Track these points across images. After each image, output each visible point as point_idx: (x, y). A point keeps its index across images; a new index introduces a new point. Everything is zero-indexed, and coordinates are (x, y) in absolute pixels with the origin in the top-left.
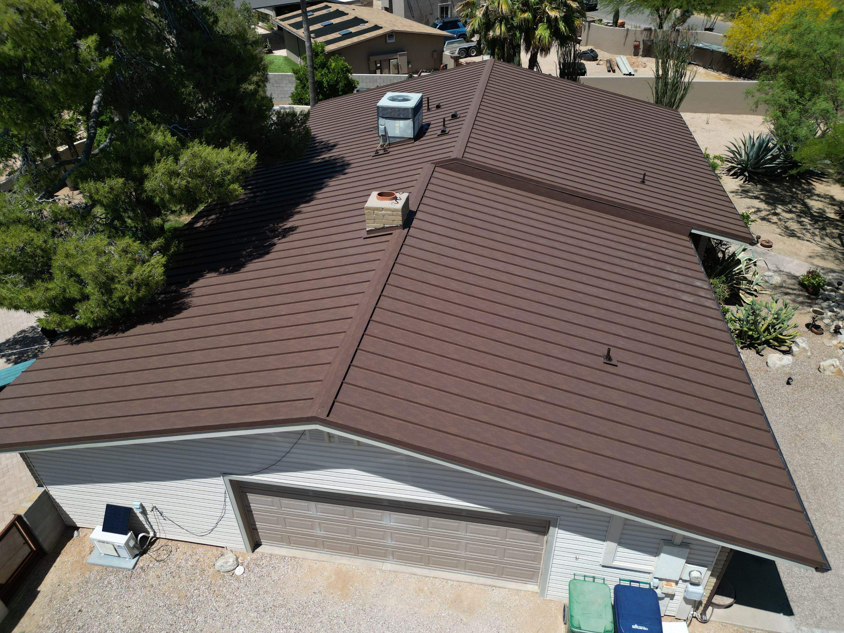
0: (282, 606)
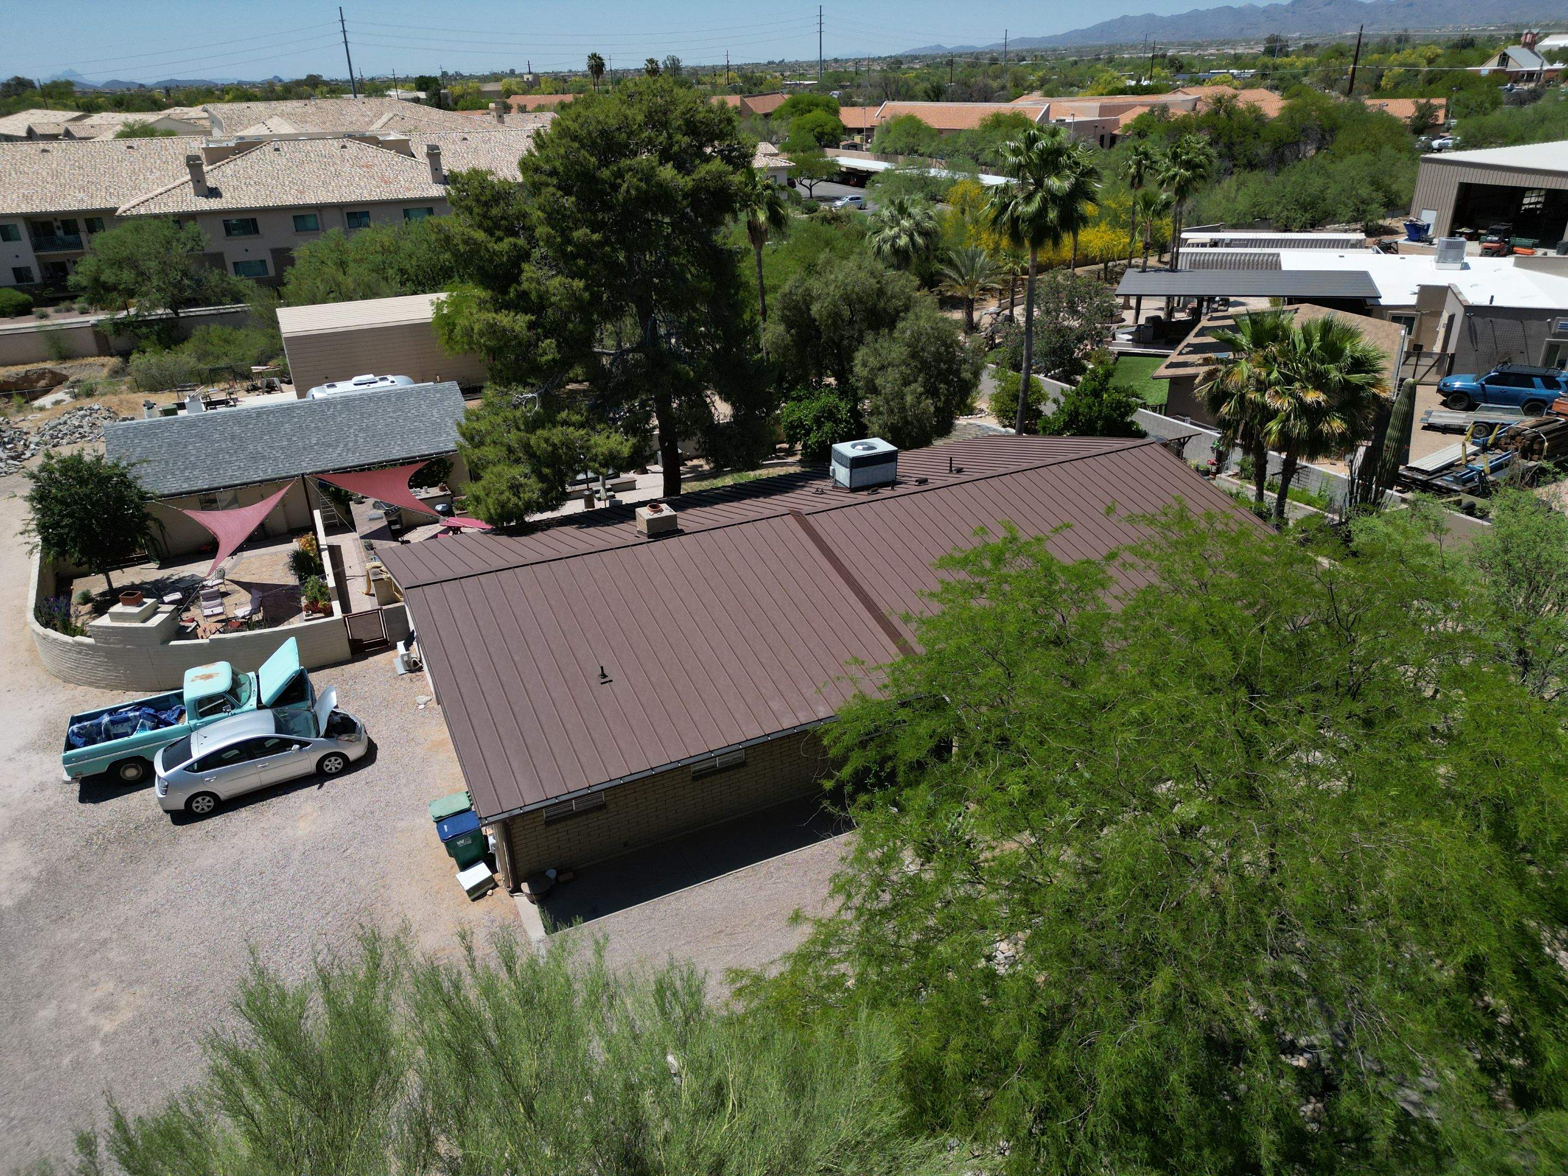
0: (408, 733)
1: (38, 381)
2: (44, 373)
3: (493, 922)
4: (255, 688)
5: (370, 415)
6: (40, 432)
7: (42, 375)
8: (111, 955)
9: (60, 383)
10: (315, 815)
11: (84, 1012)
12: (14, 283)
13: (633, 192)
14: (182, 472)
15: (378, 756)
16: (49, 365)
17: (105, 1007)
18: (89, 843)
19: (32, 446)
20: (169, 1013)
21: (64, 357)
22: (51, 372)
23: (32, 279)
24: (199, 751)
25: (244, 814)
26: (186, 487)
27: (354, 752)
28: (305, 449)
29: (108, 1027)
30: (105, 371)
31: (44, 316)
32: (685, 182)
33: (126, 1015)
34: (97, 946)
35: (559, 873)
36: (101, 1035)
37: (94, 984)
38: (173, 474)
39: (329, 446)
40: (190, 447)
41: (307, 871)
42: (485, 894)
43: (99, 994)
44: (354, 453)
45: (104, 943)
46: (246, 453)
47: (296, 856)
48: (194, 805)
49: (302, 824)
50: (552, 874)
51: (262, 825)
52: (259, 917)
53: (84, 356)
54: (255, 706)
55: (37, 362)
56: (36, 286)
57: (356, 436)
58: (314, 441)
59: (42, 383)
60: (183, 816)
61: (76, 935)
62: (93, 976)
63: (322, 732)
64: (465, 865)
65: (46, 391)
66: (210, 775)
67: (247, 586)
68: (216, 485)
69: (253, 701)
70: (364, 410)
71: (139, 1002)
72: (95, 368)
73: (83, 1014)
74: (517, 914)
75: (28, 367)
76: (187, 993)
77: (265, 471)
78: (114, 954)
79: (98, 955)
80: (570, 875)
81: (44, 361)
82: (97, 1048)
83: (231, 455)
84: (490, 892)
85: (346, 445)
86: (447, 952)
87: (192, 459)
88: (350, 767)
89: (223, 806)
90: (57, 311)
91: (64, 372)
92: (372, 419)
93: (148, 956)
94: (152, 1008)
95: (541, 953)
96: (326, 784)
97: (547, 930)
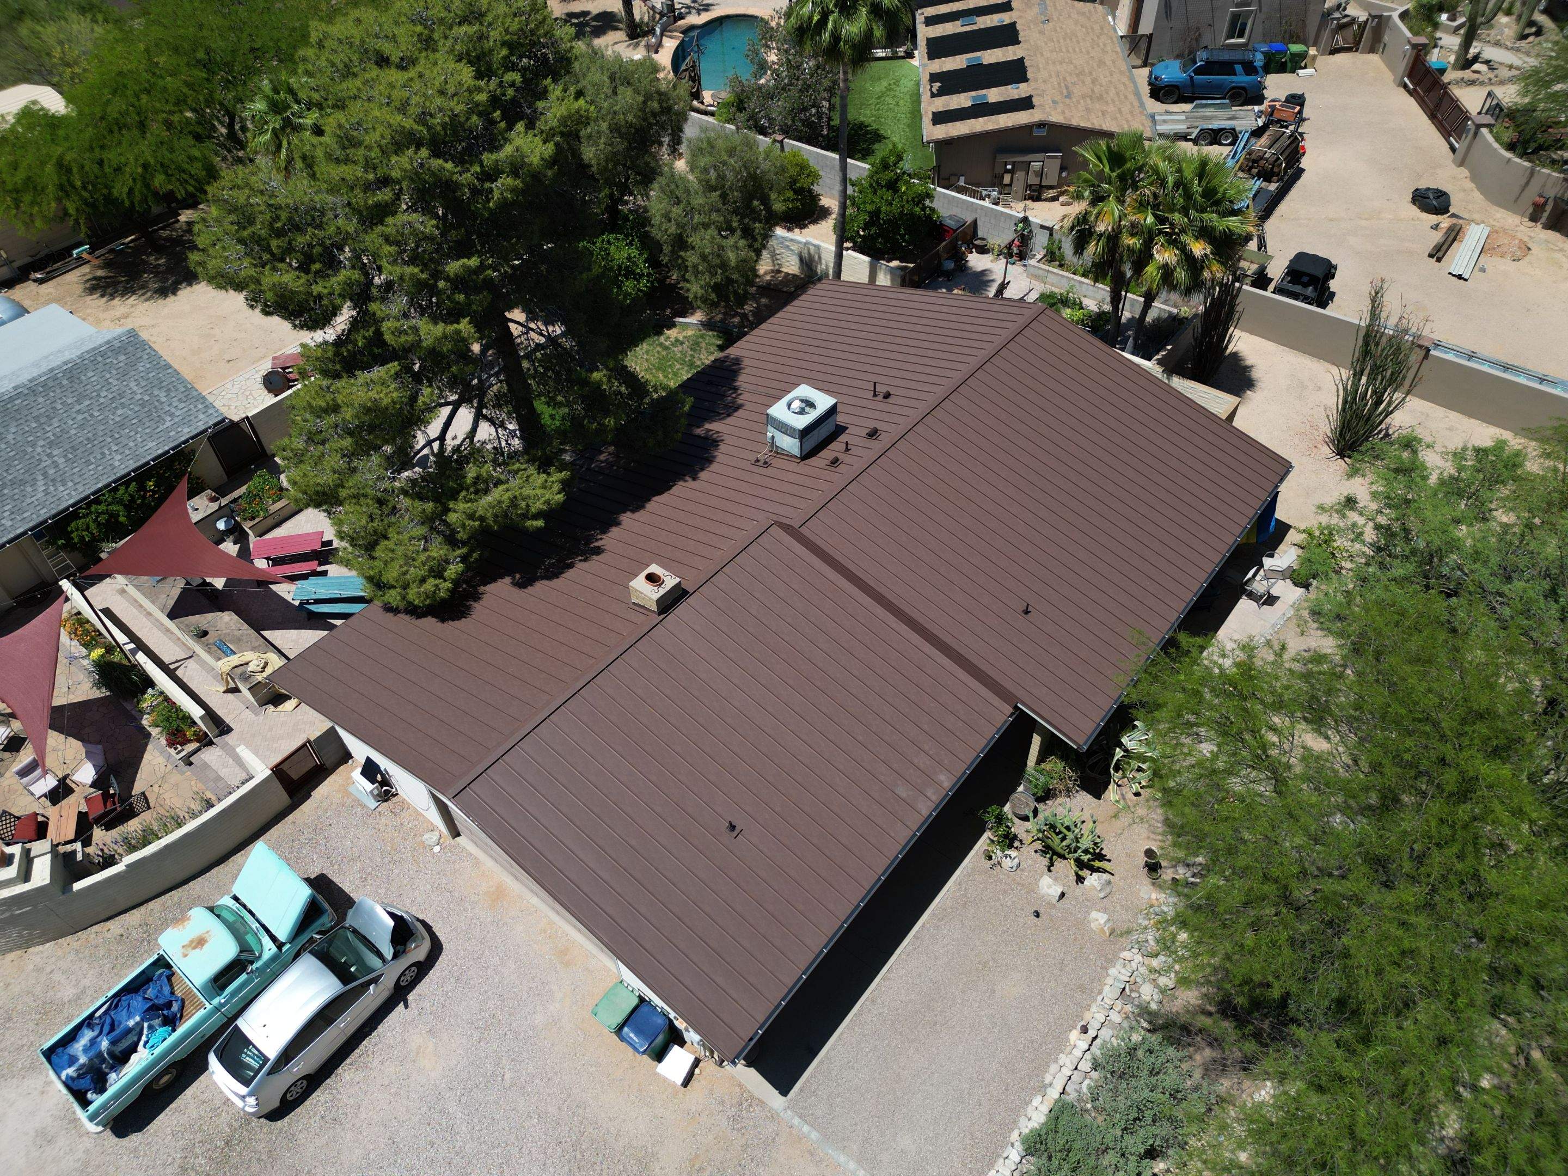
0: (449, 891)
3: (719, 1101)
4: (255, 925)
5: (49, 418)
10: (431, 1045)
25: (346, 1074)
39: (23, 483)
41: (481, 1123)
44: (64, 484)
47: (453, 1107)
48: (289, 1095)
49: (426, 1063)
51: (379, 1082)
54: (274, 949)
57: (49, 456)
63: (390, 956)
64: (659, 1055)
69: (268, 944)
74: (741, 1086)
84: (696, 1071)
85: (45, 475)
86: (703, 1157)
88: (423, 968)
89: (314, 1081)
95: (796, 1121)
96: (411, 997)
97: (784, 1091)
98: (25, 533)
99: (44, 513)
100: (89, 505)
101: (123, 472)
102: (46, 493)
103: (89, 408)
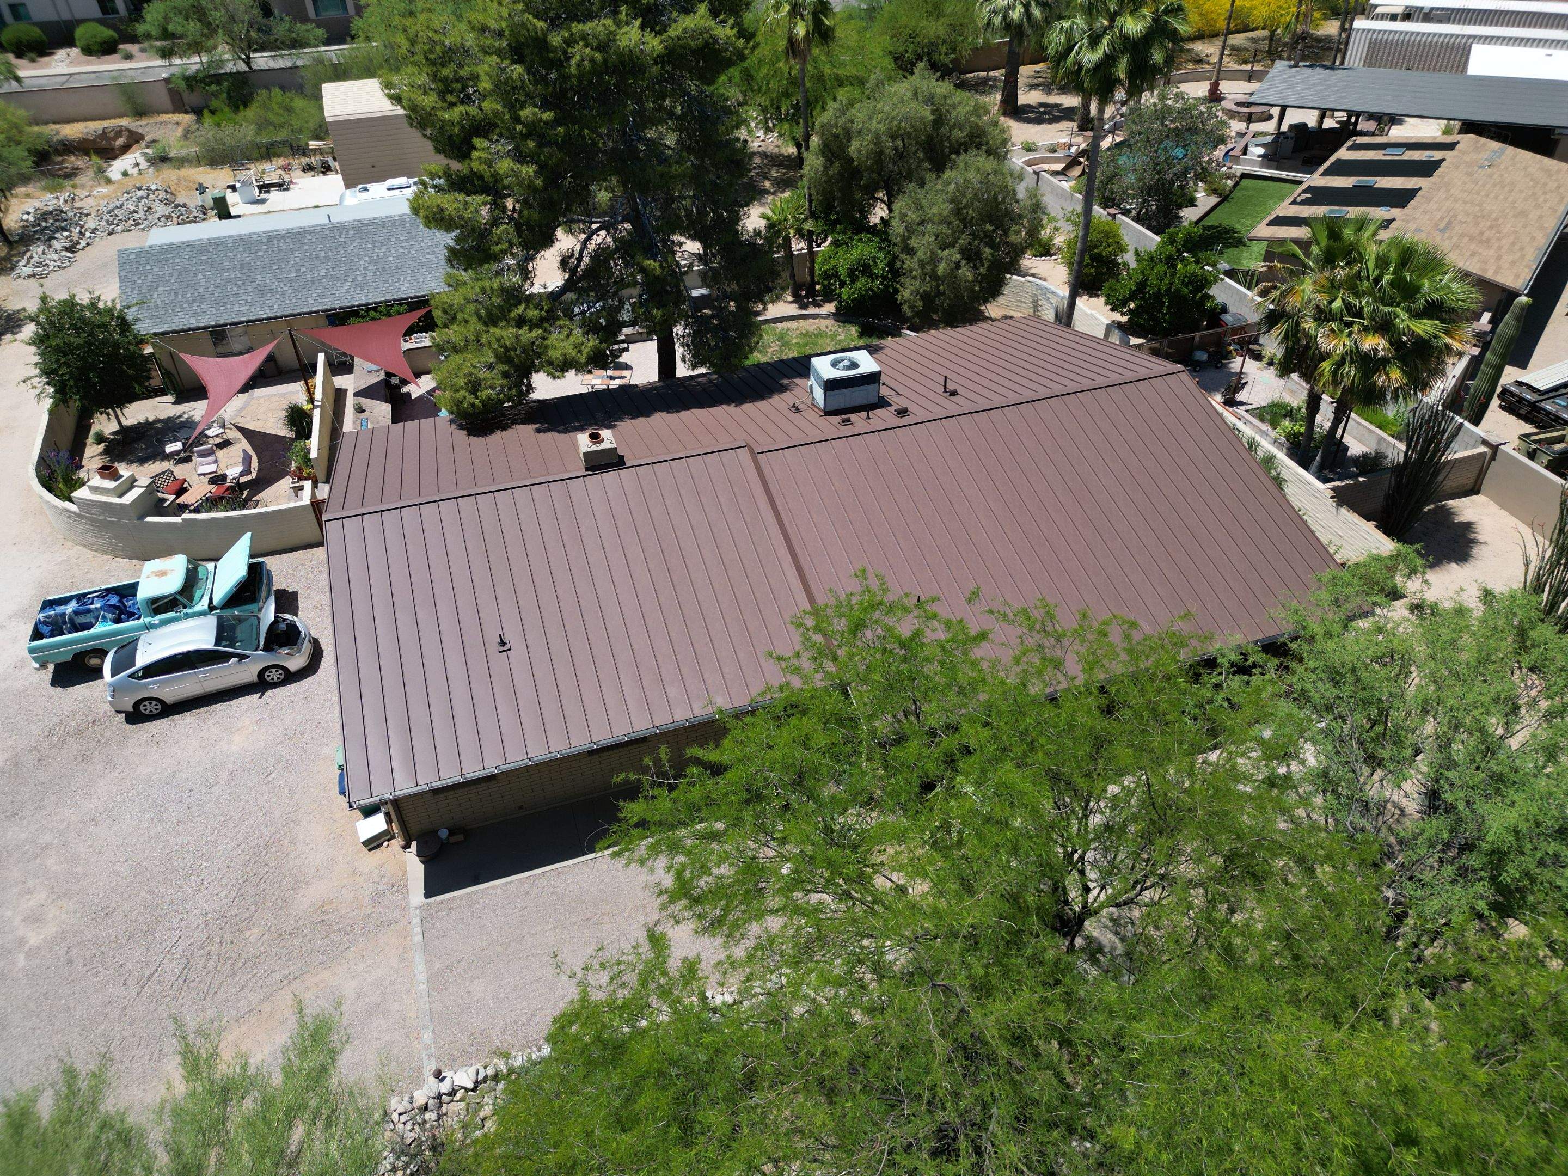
1: (115, 138)
2: (121, 131)
3: (382, 877)
4: (209, 586)
5: (382, 244)
6: (100, 217)
7: (119, 132)
8: (50, 862)
9: (138, 142)
10: (251, 729)
11: (17, 921)
12: (98, 14)
13: (586, 63)
14: (191, 304)
15: (322, 667)
16: (125, 122)
17: (34, 919)
18: (51, 733)
19: (88, 234)
20: (87, 933)
21: (140, 113)
22: (128, 130)
23: (117, 12)
24: (144, 657)
25: (188, 719)
26: (193, 323)
27: (296, 662)
28: (313, 282)
29: (34, 939)
30: (179, 132)
31: (128, 57)
32: (654, 44)
33: (51, 930)
34: (39, 851)
35: (451, 833)
36: (27, 946)
37: (30, 892)
38: (181, 307)
39: (338, 279)
40: (200, 276)
41: (230, 795)
42: (381, 845)
43: (31, 903)
44: (362, 289)
45: (46, 847)
46: (254, 285)
47: (224, 775)
48: (142, 708)
49: (237, 738)
50: (444, 833)
51: (202, 734)
52: (179, 840)
53: (159, 112)
54: (206, 607)
55: (114, 117)
56: (121, 20)
57: (366, 268)
58: (323, 273)
59: (120, 142)
60: (136, 716)
61: (23, 836)
62: (30, 883)
63: (261, 646)
64: (366, 813)
65: (125, 149)
66: (154, 683)
67: (248, 434)
68: (222, 322)
69: (205, 601)
70: (376, 238)
71: (64, 917)
72: (170, 126)
73: (16, 924)
74: (404, 874)
75: (106, 124)
76: (105, 913)
77: (271, 307)
78: (52, 862)
79: (38, 861)
80: (460, 838)
81: (120, 116)
82: (21, 960)
83: (239, 287)
84: (385, 844)
85: (354, 280)
86: (334, 905)
87: (201, 290)
88: (290, 677)
89: (169, 709)
90: (143, 50)
91: (140, 131)
92: (384, 248)
93: (80, 869)
94: (73, 925)
95: (416, 921)
96: (268, 693)
97: (428, 895)
98: (318, 312)
99: (337, 304)
100: (369, 309)
101: (403, 296)
102: (348, 291)
103: (411, 247)
